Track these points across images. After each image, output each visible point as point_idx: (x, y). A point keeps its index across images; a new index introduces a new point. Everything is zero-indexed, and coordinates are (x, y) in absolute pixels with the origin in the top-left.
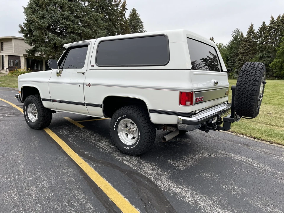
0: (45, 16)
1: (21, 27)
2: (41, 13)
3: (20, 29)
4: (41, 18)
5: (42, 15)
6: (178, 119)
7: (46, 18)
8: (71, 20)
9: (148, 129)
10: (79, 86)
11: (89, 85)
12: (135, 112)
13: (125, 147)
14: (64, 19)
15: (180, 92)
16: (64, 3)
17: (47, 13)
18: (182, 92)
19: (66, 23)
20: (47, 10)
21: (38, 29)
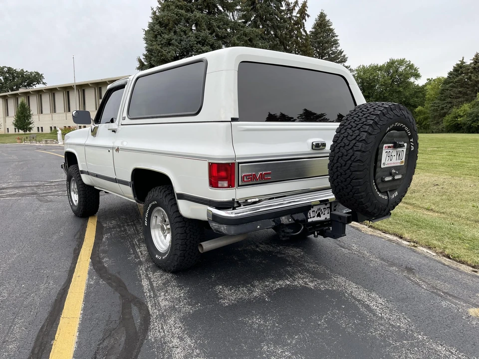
0: (172, 42)
1: (140, 61)
2: (166, 36)
3: (138, 65)
4: (165, 45)
5: (167, 39)
6: (207, 212)
7: (173, 45)
8: (209, 44)
9: (181, 227)
10: (109, 151)
11: (118, 150)
12: (165, 197)
13: (157, 256)
14: (199, 42)
15: (209, 163)
16: (199, 17)
17: (175, 37)
18: (212, 163)
19: (201, 49)
20: (175, 32)
21: (162, 62)
